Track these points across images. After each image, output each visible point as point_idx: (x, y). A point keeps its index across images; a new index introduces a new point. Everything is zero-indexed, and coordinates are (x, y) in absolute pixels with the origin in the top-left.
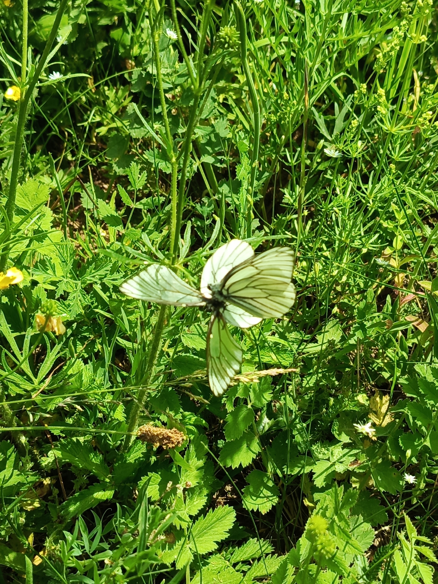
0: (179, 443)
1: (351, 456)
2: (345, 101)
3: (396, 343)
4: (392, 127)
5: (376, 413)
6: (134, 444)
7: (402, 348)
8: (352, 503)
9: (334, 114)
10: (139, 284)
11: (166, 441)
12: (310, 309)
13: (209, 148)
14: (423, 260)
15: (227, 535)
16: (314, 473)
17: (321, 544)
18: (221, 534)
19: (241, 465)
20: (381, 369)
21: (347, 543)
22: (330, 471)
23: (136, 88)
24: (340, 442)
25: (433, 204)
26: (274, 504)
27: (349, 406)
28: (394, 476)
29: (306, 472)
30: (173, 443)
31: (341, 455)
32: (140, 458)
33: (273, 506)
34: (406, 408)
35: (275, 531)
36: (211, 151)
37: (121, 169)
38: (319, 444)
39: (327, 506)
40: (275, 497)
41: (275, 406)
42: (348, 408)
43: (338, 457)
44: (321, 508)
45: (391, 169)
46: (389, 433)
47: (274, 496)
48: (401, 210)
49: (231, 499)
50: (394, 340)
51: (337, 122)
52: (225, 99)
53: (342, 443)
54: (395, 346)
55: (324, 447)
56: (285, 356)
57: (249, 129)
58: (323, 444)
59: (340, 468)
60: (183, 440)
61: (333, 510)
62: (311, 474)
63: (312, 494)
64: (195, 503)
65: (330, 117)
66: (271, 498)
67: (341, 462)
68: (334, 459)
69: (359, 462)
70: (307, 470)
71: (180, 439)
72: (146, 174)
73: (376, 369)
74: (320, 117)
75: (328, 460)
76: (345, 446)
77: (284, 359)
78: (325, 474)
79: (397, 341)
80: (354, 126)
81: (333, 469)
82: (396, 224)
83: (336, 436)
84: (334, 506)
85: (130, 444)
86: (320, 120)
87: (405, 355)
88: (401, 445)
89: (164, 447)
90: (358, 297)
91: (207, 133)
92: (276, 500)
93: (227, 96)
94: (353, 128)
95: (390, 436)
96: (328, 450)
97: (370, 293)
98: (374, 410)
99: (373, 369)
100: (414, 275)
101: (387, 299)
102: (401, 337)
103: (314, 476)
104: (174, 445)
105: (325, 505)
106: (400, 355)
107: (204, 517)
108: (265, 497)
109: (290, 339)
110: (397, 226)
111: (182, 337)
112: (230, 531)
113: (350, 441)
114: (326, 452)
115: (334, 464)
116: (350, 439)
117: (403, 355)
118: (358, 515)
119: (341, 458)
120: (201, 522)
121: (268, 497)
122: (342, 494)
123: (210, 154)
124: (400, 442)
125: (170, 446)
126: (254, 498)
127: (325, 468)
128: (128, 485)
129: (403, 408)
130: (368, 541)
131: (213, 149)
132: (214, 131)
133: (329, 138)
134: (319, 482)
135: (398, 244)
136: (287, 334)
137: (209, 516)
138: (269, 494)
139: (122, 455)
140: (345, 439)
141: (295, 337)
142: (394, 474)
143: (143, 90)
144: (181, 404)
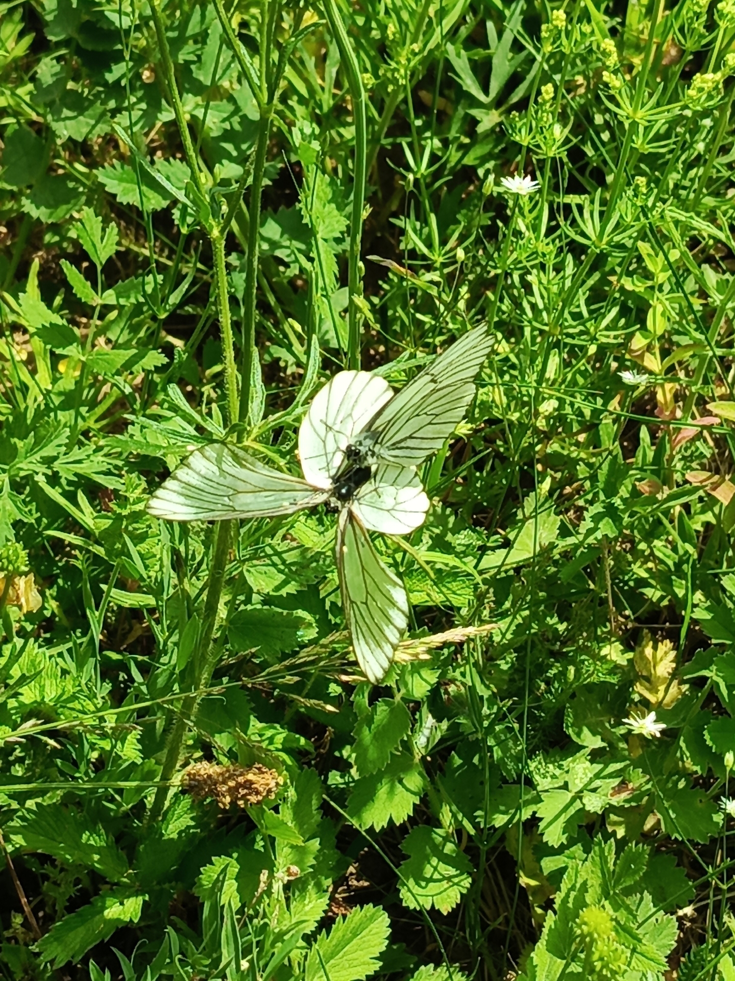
0: (269, 791)
1: (610, 776)
2: (507, 13)
3: (669, 526)
4: (635, 111)
5: (648, 679)
6: (174, 803)
7: (685, 535)
8: (636, 872)
9: (487, 46)
10: (182, 495)
11: (243, 792)
12: (481, 472)
13: (229, 147)
14: (710, 353)
15: (378, 965)
16: (541, 819)
17: (601, 959)
18: (364, 963)
19: (391, 821)
20: (642, 583)
21: (634, 951)
22: (572, 811)
23: (57, 30)
24: (584, 747)
25: (722, 236)
26: (465, 891)
27: (596, 674)
28: (700, 805)
29: (524, 818)
30: (258, 793)
31: (590, 775)
32: (188, 827)
33: (462, 894)
34: (714, 668)
35: (468, 946)
36: (235, 153)
37: (43, 209)
38: (540, 757)
39: (585, 884)
40: (465, 876)
41: (447, 692)
42: (594, 679)
43: (586, 780)
44: (573, 888)
45: (637, 186)
46: (684, 720)
47: (461, 874)
48: (657, 255)
49: (357, 889)
50: (666, 522)
51: (495, 61)
52: (244, 24)
53: (587, 751)
54: (668, 534)
55: (552, 763)
56: (454, 586)
57: (306, 95)
58: (549, 757)
59: (594, 804)
60: (277, 784)
61: (599, 891)
62: (534, 820)
63: (539, 860)
64: (307, 908)
65: (479, 53)
66: (456, 880)
67: (594, 790)
68: (577, 785)
69: (631, 786)
70: (526, 814)
71: (272, 784)
72: (116, 230)
73: (632, 583)
74: (458, 55)
75: (565, 787)
76: (596, 756)
77: (454, 593)
78: (563, 818)
79: (671, 521)
80: (547, 97)
81: (578, 805)
82: (650, 283)
83: (574, 738)
84: (600, 881)
85: (167, 804)
86: (461, 61)
87: (691, 549)
88: (709, 743)
89: (241, 803)
90: (582, 438)
91: (225, 115)
92: (467, 882)
93: (246, 17)
94: (545, 102)
95: (687, 728)
96: (560, 767)
97: (608, 428)
98: (645, 674)
99: (626, 583)
100: (696, 384)
101: (642, 435)
102: (680, 513)
103: (542, 825)
104: (260, 798)
105: (580, 881)
106: (681, 552)
107: (328, 933)
108: (444, 878)
109: (459, 549)
110: (652, 288)
111: (246, 574)
112: (382, 957)
113: (604, 744)
114: (558, 772)
115: (578, 796)
116: (603, 740)
117: (686, 552)
118: (642, 894)
119: (591, 781)
120: (324, 943)
121: (449, 879)
122: (613, 856)
123: (231, 159)
124: (707, 737)
125: (253, 799)
126: (423, 884)
127: (561, 807)
128: (166, 886)
129: (706, 668)
130: (665, 942)
131: (237, 148)
132: (237, 110)
133: (482, 97)
134: (554, 836)
135: (657, 323)
136: (449, 537)
137: (337, 929)
138: (452, 871)
139: (150, 827)
140: (592, 741)
141: (465, 542)
142: (700, 800)
143: (76, 36)
144: (252, 709)
